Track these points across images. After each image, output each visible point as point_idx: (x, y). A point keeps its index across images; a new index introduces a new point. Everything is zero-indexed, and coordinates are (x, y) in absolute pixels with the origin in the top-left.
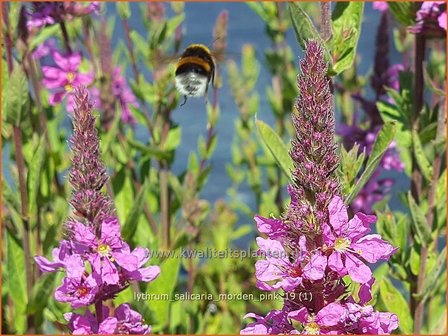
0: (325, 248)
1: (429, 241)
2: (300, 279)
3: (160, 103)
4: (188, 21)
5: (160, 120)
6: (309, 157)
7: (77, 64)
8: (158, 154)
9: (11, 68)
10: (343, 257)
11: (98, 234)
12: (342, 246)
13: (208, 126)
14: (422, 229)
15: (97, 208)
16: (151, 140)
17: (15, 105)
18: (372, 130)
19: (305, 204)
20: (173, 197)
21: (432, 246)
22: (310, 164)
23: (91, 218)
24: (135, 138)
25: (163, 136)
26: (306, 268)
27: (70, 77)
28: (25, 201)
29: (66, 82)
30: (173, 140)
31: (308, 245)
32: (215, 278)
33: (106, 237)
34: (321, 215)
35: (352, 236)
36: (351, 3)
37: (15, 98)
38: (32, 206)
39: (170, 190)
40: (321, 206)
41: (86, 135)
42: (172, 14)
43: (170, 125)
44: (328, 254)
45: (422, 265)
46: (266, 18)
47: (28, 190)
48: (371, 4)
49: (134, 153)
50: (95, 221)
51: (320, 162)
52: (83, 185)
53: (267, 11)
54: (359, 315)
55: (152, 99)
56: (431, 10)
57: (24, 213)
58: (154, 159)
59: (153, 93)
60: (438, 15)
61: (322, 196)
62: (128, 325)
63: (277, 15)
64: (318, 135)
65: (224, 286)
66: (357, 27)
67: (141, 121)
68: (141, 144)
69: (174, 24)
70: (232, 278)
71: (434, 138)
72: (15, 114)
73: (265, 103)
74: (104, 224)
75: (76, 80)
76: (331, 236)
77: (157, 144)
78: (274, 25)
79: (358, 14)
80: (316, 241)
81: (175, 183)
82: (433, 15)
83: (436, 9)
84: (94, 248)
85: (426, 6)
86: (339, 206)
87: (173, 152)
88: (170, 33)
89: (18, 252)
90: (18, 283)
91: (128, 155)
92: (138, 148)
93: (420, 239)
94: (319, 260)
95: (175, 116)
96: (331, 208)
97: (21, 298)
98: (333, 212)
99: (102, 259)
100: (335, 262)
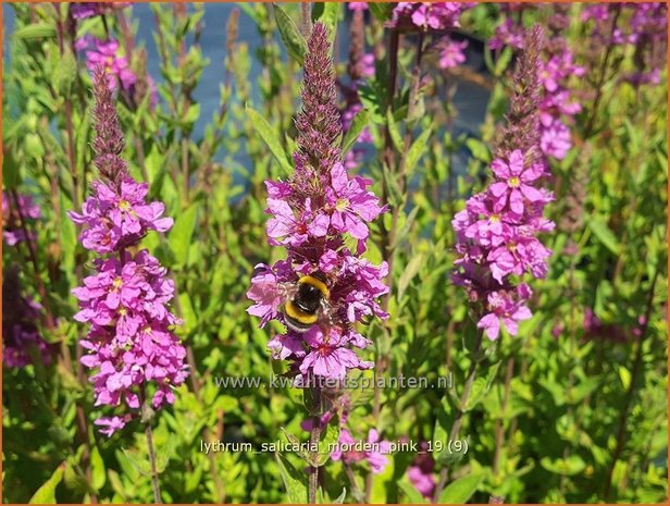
0: (327, 207)
1: (400, 203)
2: (306, 236)
3: (183, 83)
4: (206, 17)
5: (183, 97)
6: (314, 127)
7: (115, 50)
8: (181, 125)
9: (62, 50)
10: (343, 216)
11: (119, 191)
12: (342, 206)
13: (222, 103)
14: (395, 194)
15: (118, 170)
16: (175, 114)
17: (66, 81)
18: (348, 109)
19: (310, 169)
20: (192, 160)
21: (402, 207)
22: (314, 134)
23: (112, 178)
24: (163, 111)
25: (185, 110)
26: (310, 226)
27: (110, 60)
28: (74, 161)
29: (106, 65)
30: (193, 114)
31: (312, 206)
32: (216, 227)
33: (126, 194)
34: (323, 179)
35: (351, 197)
36: (326, 4)
37: (65, 76)
38: (80, 166)
39: (190, 154)
40: (324, 171)
41: (105, 107)
42: (194, 10)
43: (191, 101)
44: (330, 213)
45: (394, 223)
46: (257, 20)
47: (76, 151)
48: (347, 4)
49: (162, 124)
50: (116, 180)
51: (323, 131)
52: (104, 150)
53: (259, 15)
54: (356, 267)
55: (177, 80)
56: (405, 8)
57: (74, 171)
58: (178, 131)
59: (177, 75)
60: (412, 12)
61: (325, 162)
62: (147, 269)
63: (267, 18)
64: (322, 107)
65: (222, 233)
66: (333, 24)
67: (168, 98)
68: (168, 116)
69: (195, 18)
70: (229, 228)
71: (406, 116)
72: (66, 89)
73: (256, 88)
74: (123, 183)
75: (115, 63)
76: (334, 198)
77: (181, 117)
78: (264, 26)
79: (334, 12)
80: (319, 202)
81: (194, 149)
82: (407, 12)
83: (410, 7)
84: (116, 205)
85: (401, 5)
86: (340, 171)
87: (192, 124)
88: (192, 27)
89: (68, 204)
90: (68, 228)
91: (157, 125)
92: (165, 120)
93: (391, 201)
94: (323, 220)
95: (194, 94)
96: (333, 172)
97: (70, 240)
98: (335, 177)
99: (123, 213)
100: (336, 220)
